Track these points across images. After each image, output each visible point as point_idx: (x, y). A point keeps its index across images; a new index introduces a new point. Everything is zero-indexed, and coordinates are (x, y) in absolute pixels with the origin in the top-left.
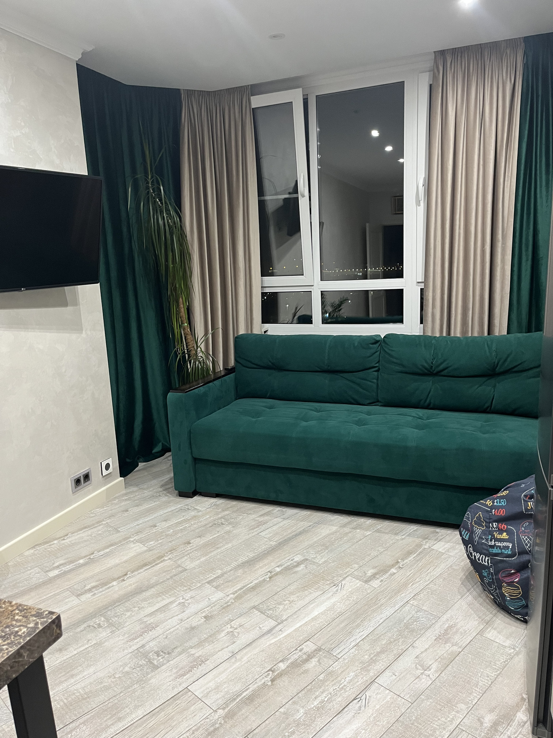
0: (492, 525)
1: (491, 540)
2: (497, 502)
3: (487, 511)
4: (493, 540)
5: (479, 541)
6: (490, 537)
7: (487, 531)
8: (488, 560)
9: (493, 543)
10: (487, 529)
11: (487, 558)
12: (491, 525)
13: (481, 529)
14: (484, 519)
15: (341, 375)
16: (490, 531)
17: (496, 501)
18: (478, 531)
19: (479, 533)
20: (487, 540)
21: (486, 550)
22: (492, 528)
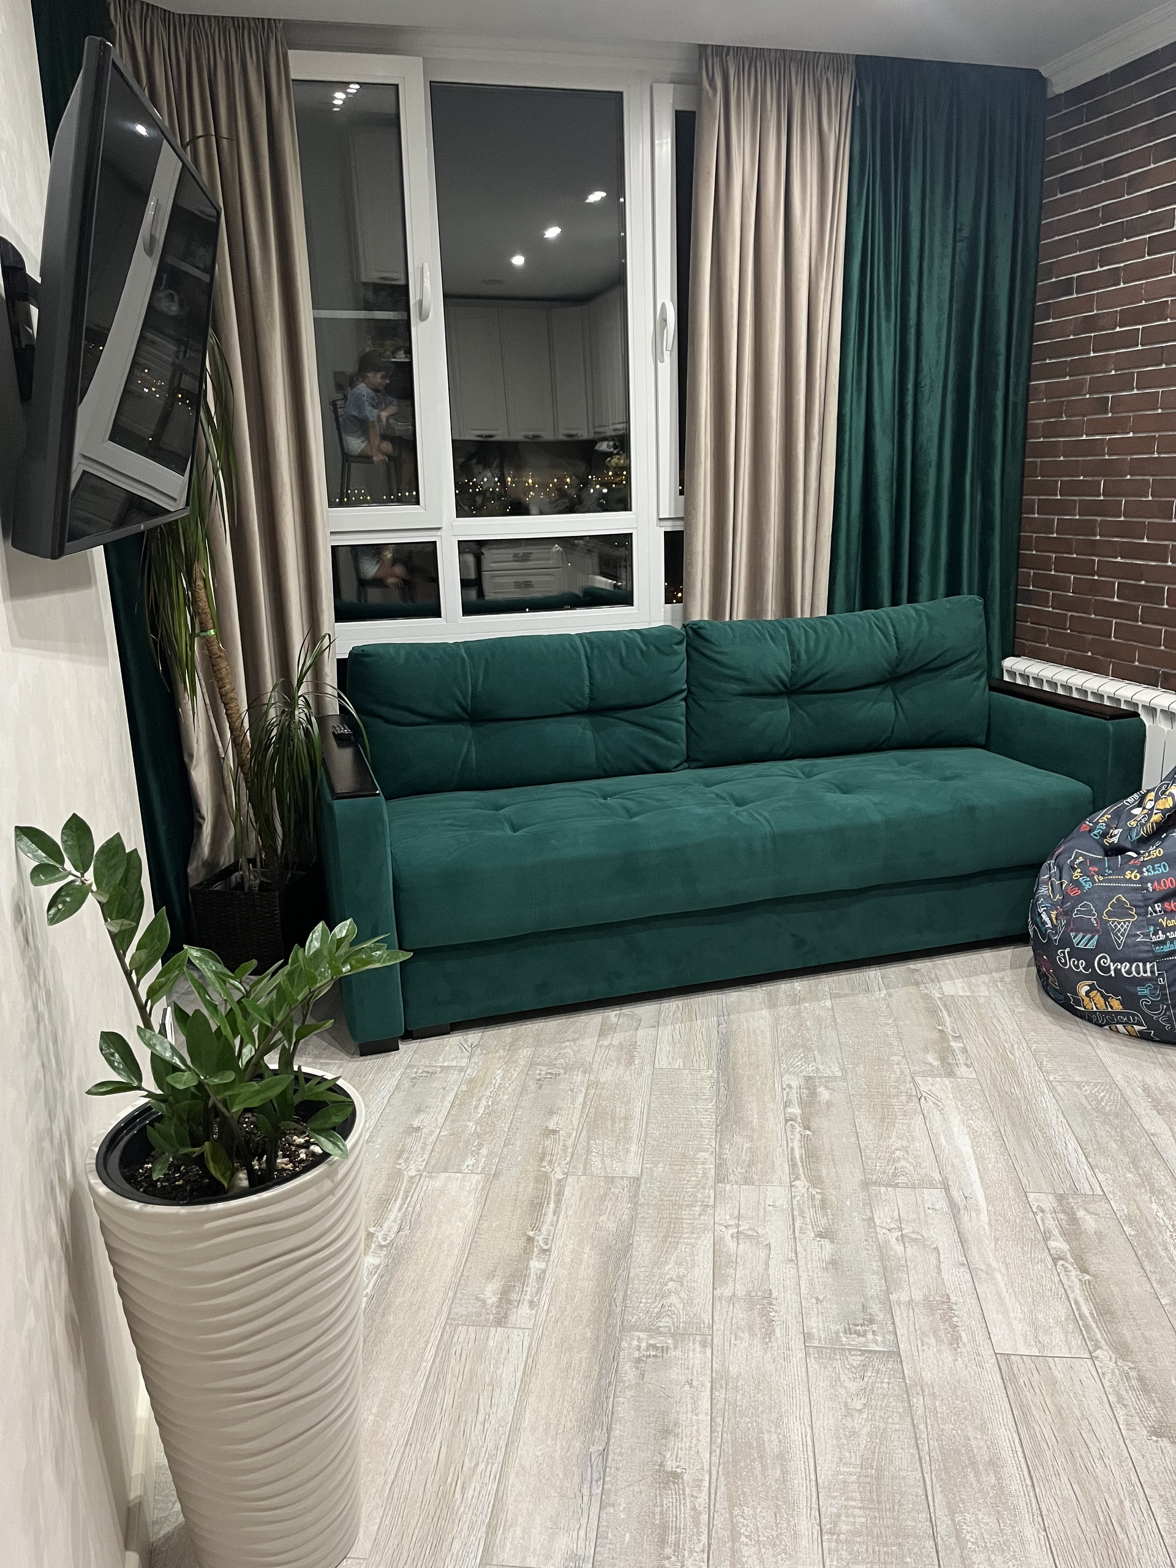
0: (1153, 908)
1: (1156, 933)
2: (1147, 871)
3: (1136, 889)
4: (1160, 932)
5: (1129, 941)
6: (1152, 928)
7: (1143, 921)
8: (1152, 967)
9: (1161, 936)
10: (1141, 918)
11: (1148, 965)
12: (1150, 908)
13: (1129, 922)
14: (1134, 903)
15: (617, 715)
16: (1148, 919)
17: (1145, 869)
18: (1122, 927)
19: (1125, 930)
20: (1147, 935)
21: (1148, 951)
22: (1151, 914)
